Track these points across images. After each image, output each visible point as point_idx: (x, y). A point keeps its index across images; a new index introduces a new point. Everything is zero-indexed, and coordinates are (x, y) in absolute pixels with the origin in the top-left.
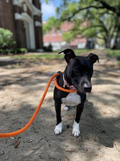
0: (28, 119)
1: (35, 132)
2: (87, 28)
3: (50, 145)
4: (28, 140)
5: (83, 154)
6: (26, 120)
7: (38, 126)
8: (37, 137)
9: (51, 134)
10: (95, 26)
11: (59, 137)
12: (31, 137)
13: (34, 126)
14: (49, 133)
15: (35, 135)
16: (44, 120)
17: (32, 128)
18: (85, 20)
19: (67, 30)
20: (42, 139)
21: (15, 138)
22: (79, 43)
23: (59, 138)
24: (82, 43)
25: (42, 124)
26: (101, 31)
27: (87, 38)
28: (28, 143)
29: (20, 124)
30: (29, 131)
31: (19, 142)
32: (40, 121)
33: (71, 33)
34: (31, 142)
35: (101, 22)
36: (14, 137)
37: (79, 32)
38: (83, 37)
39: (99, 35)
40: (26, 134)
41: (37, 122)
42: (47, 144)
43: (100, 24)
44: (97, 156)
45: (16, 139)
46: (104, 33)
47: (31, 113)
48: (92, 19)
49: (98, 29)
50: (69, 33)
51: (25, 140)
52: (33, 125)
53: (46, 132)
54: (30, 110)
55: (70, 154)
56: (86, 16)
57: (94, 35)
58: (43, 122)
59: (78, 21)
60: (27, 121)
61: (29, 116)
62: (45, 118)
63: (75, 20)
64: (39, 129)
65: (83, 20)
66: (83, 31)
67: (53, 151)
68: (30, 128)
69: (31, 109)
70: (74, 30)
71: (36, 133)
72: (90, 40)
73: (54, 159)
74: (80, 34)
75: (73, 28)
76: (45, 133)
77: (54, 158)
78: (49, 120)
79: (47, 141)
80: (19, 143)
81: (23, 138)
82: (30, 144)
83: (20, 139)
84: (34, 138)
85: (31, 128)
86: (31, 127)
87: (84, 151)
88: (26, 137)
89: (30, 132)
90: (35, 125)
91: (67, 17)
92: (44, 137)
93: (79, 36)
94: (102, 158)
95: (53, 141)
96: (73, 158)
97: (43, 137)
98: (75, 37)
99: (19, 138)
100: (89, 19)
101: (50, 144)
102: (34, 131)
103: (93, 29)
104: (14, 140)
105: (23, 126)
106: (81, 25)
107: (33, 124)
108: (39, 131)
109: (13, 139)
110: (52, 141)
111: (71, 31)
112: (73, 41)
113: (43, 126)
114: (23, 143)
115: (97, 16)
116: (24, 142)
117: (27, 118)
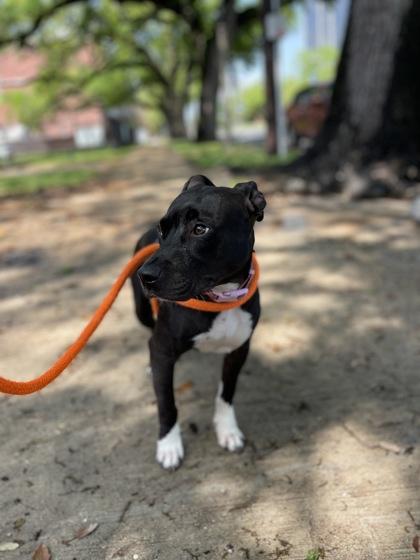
0: (27, 453)
1: (86, 489)
2: (96, 74)
3: (167, 514)
4: (77, 529)
5: (285, 497)
6: (21, 462)
7: (85, 464)
8: (104, 504)
9: (149, 476)
10: (124, 65)
11: (184, 474)
12: (81, 514)
13: (71, 470)
14: (141, 475)
15: (94, 500)
16: (97, 434)
17: (68, 481)
18: (82, 44)
19: (19, 79)
20: (130, 503)
21: (21, 543)
22: (77, 125)
23: (185, 477)
24: (88, 125)
25: (97, 452)
26: (146, 82)
27: (104, 108)
28: (85, 540)
29: (7, 483)
30: (60, 495)
31: (46, 550)
32: (85, 445)
33: (39, 91)
34: (95, 530)
35: (141, 51)
36: (15, 541)
37: (67, 86)
38: (86, 105)
39: (143, 95)
40: (56, 509)
41: (71, 451)
42: (156, 512)
43: (139, 58)
44: (327, 487)
45: (26, 547)
46: (158, 90)
47: (28, 429)
48: (108, 38)
49: (136, 74)
50: (30, 91)
51: (66, 534)
52: (65, 470)
53: (130, 476)
54: (20, 417)
55: (249, 515)
56: (83, 28)
57: (125, 96)
58: (96, 445)
59: (57, 48)
60: (27, 462)
61: (28, 441)
62: (96, 427)
63: (45, 45)
64: (97, 472)
65: (75, 42)
66: (84, 82)
67: (191, 528)
68: (61, 485)
69: (19, 413)
70: (48, 79)
71: (93, 493)
72: (115, 113)
73: (207, 553)
74: (72, 92)
75: (44, 73)
76: (127, 479)
77: (208, 549)
78: (113, 429)
79: (151, 505)
80: (50, 552)
81: (54, 531)
82: (92, 540)
83: (41, 538)
84: (94, 514)
85: (64, 483)
86: (61, 478)
87: (283, 488)
88: (62, 523)
89: (65, 498)
90: (72, 466)
91: (13, 32)
92: (134, 494)
93: (72, 101)
94: (341, 487)
95: (170, 495)
96: (263, 523)
97: (129, 498)
98: (56, 105)
99: (38, 535)
100: (98, 38)
101: (165, 510)
102: (81, 488)
103: (118, 76)
104: (21, 553)
105: (21, 486)
106: (71, 59)
107: (63, 464)
108: (100, 481)
109: (14, 551)
110: (169, 497)
111: (37, 85)
112: (53, 121)
113: (105, 459)
114: (63, 548)
115: (124, 29)
116: (67, 543)
117: (23, 450)
